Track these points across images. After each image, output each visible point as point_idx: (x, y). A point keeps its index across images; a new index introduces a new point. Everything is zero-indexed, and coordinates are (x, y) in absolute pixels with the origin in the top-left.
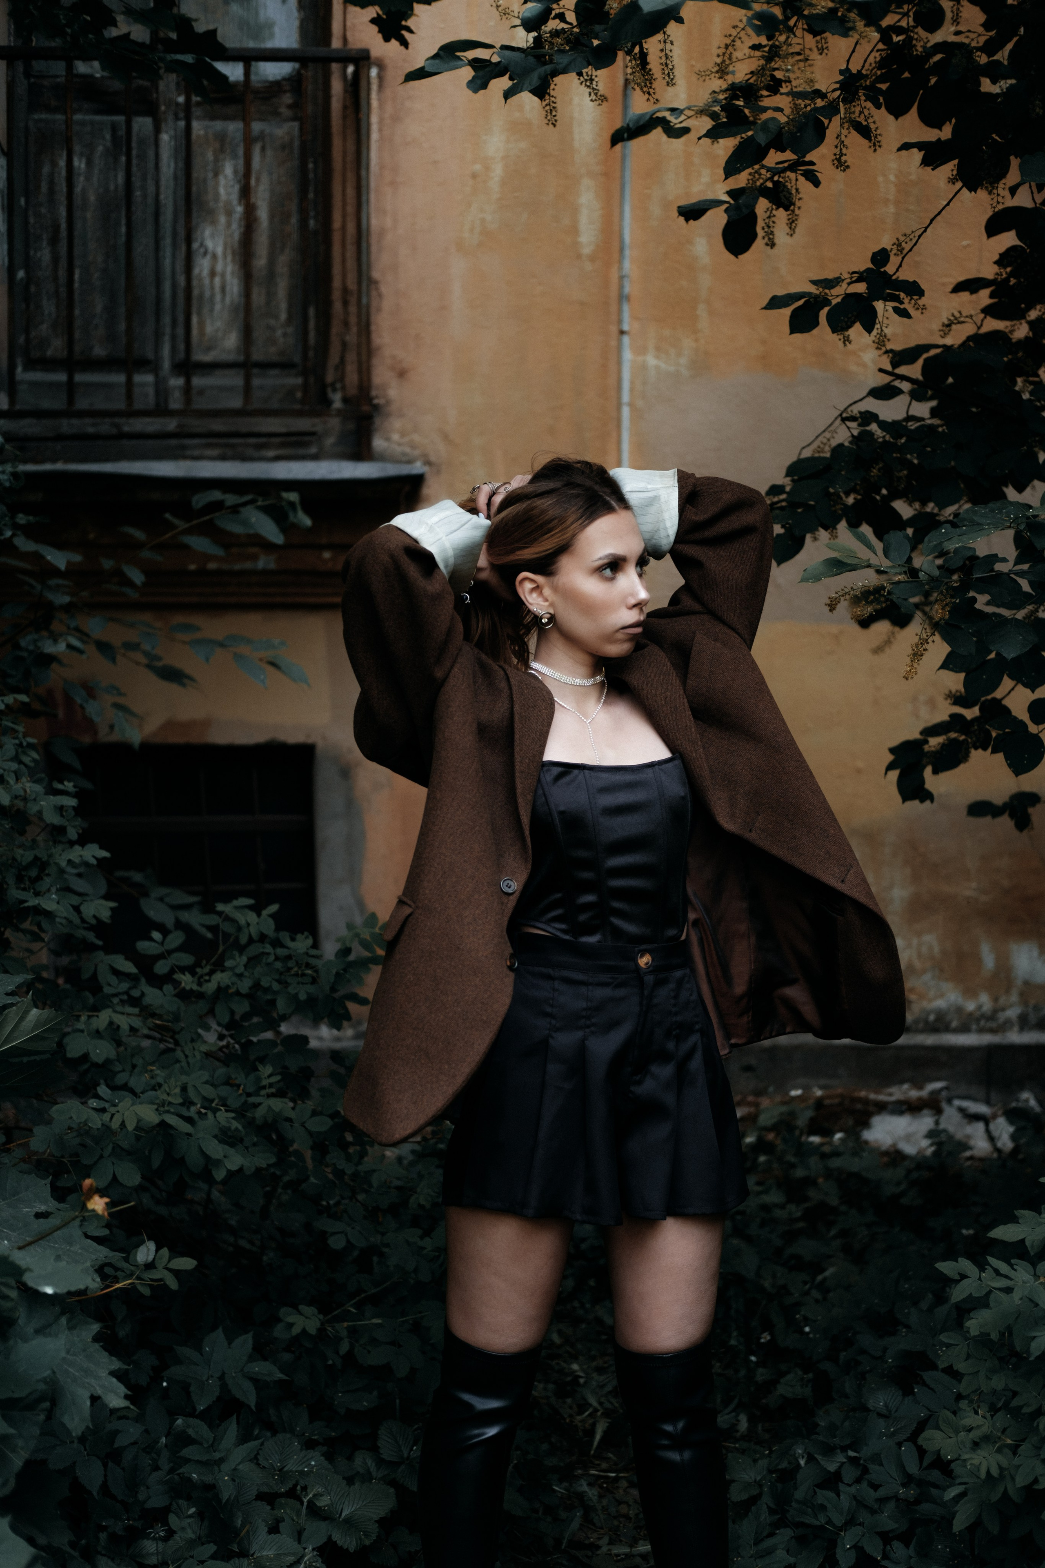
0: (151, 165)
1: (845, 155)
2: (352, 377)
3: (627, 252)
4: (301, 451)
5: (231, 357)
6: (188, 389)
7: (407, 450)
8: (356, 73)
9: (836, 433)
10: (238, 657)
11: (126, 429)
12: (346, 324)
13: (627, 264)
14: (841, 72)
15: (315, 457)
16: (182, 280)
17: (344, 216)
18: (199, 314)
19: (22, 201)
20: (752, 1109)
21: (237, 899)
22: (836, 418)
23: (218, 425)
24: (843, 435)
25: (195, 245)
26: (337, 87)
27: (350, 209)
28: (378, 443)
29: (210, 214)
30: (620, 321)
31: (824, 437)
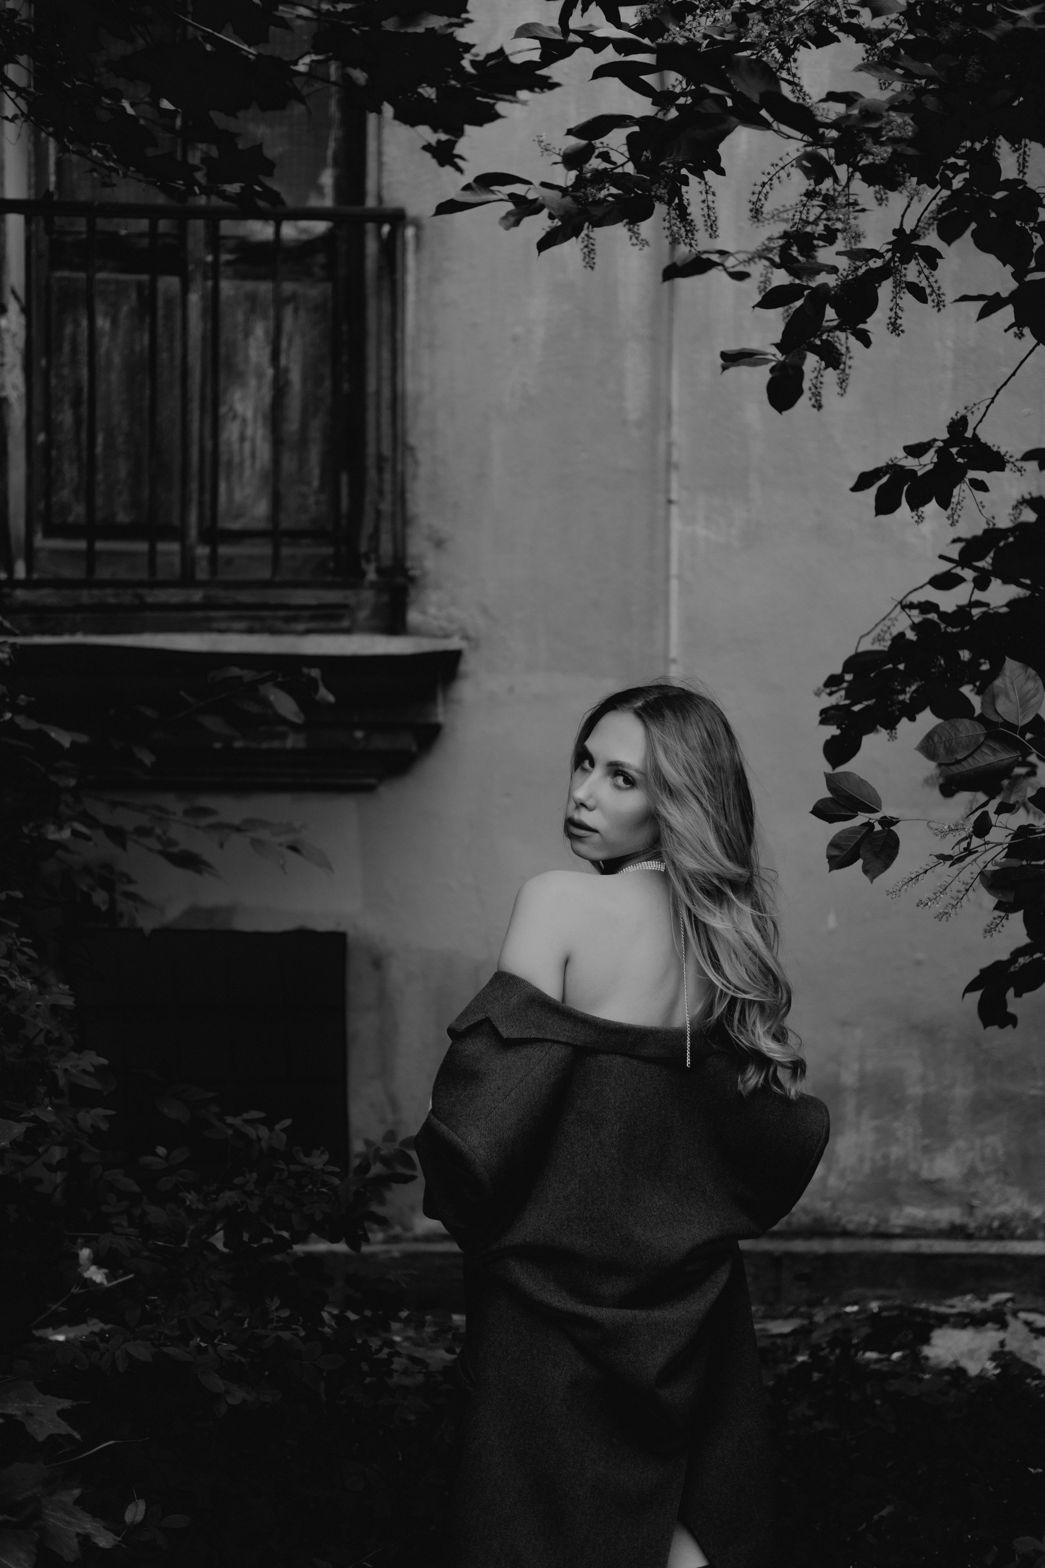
0: (178, 325)
1: (901, 318)
2: (386, 546)
3: (675, 419)
4: (333, 625)
5: (262, 525)
6: (213, 558)
7: (444, 624)
8: (392, 233)
9: (897, 620)
10: (257, 843)
11: (150, 599)
12: (380, 492)
13: (675, 431)
14: (895, 232)
15: (347, 631)
16: (209, 445)
17: (379, 379)
18: (228, 478)
19: (43, 362)
20: (805, 1322)
21: (247, 1112)
22: (896, 606)
23: (245, 597)
24: (903, 623)
25: (223, 410)
26: (372, 246)
27: (386, 373)
28: (414, 617)
29: (239, 377)
30: (668, 490)
31: (885, 625)
